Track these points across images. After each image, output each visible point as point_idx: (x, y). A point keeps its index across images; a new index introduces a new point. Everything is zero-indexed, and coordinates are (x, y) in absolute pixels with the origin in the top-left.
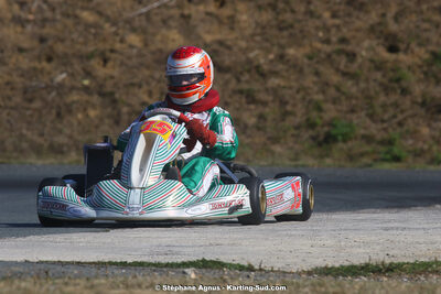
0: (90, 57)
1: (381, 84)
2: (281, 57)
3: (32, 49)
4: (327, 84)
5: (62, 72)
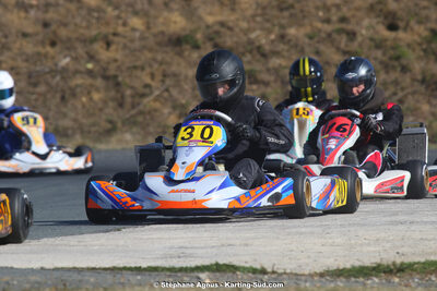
0: (93, 40)
1: (381, 63)
2: (282, 37)
3: (36, 34)
4: (328, 63)
5: (65, 57)
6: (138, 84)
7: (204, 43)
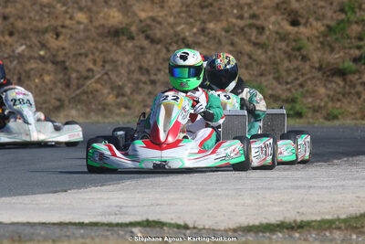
0: (45, 31)
1: (285, 53)
2: (203, 30)
4: (241, 53)
5: (21, 45)
6: (82, 69)
7: (138, 34)
